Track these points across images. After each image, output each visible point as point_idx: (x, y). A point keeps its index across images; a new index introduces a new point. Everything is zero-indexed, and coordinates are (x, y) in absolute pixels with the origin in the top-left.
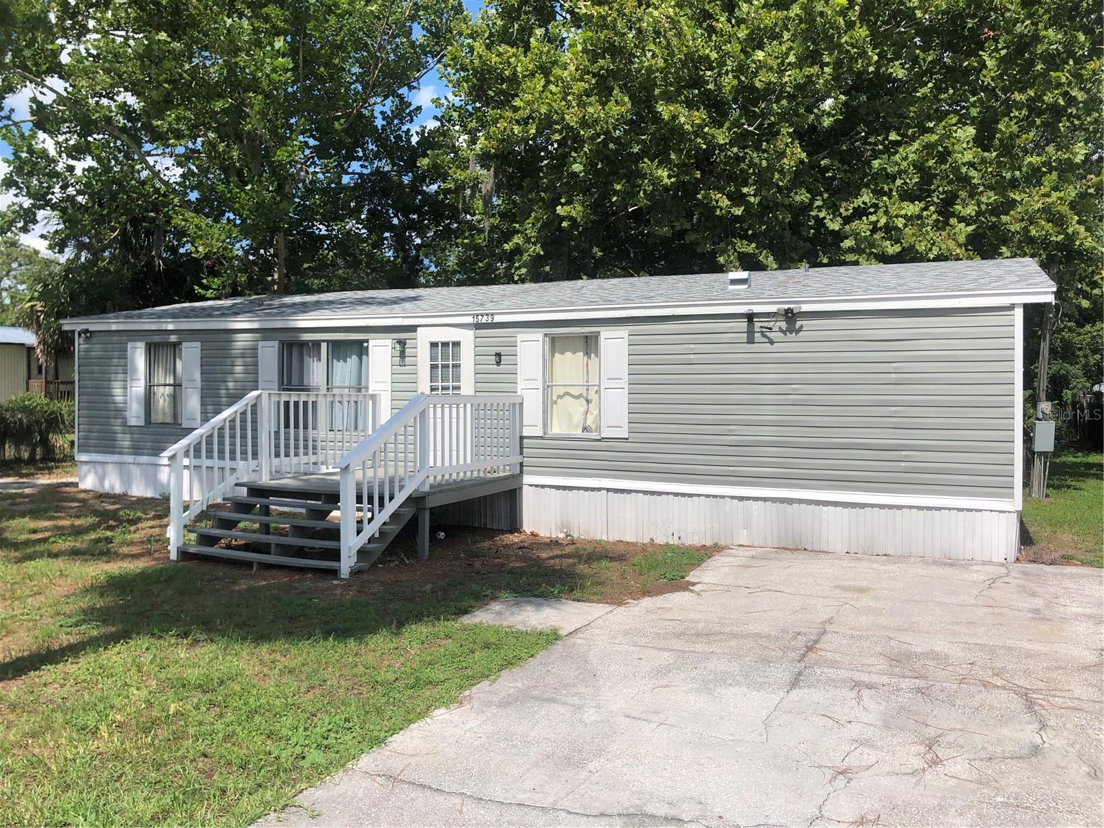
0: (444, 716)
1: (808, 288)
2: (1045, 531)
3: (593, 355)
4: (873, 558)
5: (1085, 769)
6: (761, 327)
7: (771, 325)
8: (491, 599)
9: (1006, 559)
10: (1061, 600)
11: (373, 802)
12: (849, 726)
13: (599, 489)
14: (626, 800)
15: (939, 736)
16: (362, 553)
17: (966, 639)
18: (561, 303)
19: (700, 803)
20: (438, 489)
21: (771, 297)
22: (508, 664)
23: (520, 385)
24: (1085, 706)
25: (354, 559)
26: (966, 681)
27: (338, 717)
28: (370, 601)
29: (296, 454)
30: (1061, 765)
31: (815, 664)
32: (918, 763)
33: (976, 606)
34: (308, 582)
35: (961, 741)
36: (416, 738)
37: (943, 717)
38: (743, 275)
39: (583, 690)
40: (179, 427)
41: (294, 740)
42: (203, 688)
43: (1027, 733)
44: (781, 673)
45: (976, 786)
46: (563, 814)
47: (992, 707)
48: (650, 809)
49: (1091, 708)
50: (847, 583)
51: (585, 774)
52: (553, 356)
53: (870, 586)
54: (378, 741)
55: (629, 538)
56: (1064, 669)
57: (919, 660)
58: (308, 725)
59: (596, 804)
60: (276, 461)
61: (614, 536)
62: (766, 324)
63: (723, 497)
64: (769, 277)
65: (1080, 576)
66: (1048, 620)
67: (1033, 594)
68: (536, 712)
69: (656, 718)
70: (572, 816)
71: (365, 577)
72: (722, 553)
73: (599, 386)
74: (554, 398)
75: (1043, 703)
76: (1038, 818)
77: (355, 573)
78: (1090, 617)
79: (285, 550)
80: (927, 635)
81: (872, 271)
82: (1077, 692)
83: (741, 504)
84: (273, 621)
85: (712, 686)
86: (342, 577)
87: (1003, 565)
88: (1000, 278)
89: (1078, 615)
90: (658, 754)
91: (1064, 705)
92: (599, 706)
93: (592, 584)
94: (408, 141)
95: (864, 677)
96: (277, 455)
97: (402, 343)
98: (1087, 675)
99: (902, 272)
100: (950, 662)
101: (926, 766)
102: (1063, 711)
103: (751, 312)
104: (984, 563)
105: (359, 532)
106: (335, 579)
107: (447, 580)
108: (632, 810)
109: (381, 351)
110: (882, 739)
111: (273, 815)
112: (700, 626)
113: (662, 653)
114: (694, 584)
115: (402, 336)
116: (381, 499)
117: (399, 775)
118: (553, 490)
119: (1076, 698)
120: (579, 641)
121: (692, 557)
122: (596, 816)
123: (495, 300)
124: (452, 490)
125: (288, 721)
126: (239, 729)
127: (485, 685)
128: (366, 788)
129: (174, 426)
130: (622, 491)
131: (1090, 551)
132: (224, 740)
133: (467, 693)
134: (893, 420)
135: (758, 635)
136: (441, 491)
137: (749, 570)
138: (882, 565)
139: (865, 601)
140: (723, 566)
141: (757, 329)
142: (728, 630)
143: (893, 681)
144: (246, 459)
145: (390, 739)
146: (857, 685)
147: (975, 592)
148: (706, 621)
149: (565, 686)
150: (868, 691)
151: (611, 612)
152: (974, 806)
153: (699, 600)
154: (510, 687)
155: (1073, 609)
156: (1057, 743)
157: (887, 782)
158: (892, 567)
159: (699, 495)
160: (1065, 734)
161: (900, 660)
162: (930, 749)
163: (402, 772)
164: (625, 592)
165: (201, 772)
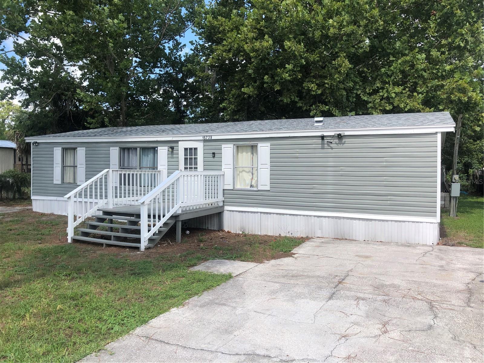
0: (175, 311)
1: (349, 125)
2: (453, 232)
3: (255, 154)
4: (375, 243)
5: (451, 336)
6: (327, 142)
7: (332, 141)
8: (205, 260)
9: (433, 244)
10: (454, 262)
11: (139, 348)
12: (351, 316)
13: (257, 212)
14: (248, 348)
15: (389, 321)
16: (150, 240)
17: (409, 278)
18: (241, 131)
19: (280, 349)
20: (184, 212)
21: (332, 128)
22: (208, 288)
23: (223, 167)
24: (456, 308)
25: (147, 242)
26: (406, 297)
27: (129, 311)
28: (152, 261)
29: (125, 197)
30: (440, 334)
31: (341, 289)
32: (377, 332)
33: (416, 264)
34: (127, 252)
35: (398, 323)
36: (162, 320)
37: (393, 313)
38: (321, 119)
39: (238, 300)
40: (76, 184)
41: (109, 321)
42: (73, 299)
43: (428, 320)
44: (326, 293)
45: (402, 342)
46: (220, 354)
47: (415, 308)
48: (258, 352)
49: (458, 309)
50: (361, 254)
51: (232, 336)
52: (238, 154)
53: (371, 255)
54: (145, 322)
55: (270, 234)
56: (450, 292)
57: (387, 288)
58: (116, 315)
59: (235, 350)
60: (116, 200)
61: (263, 233)
62: (329, 141)
63: (311, 216)
64: (333, 120)
65: (464, 251)
66: (446, 270)
67: (442, 259)
68: (216, 310)
69: (268, 313)
70: (223, 355)
71: (151, 250)
72: (309, 241)
73: (257, 167)
74: (238, 173)
75: (438, 307)
76: (426, 357)
77: (147, 249)
78: (465, 269)
79: (118, 238)
80: (392, 277)
81: (378, 118)
82: (453, 302)
83: (318, 219)
84: (109, 269)
85: (294, 298)
86: (141, 250)
87: (431, 246)
88: (432, 120)
89: (460, 268)
90: (265, 328)
91: (447, 308)
92: (243, 307)
93: (250, 254)
94: (180, 60)
95: (361, 295)
96: (116, 197)
97: (172, 148)
98: (459, 294)
99: (391, 118)
100: (400, 288)
101: (381, 334)
102: (446, 310)
103: (323, 135)
104: (423, 245)
105: (149, 231)
106: (139, 251)
107: (187, 252)
108: (250, 352)
109: (163, 152)
110: (364, 322)
111: (94, 353)
112: (294, 272)
113: (275, 284)
114: (294, 254)
115: (172, 145)
116: (159, 217)
117: (152, 336)
118: (237, 213)
119: (453, 305)
120: (240, 279)
121: (296, 242)
122: (234, 355)
123: (213, 129)
124: (191, 213)
125: (107, 313)
126: (86, 316)
127: (196, 298)
128: (137, 342)
129: (74, 184)
130: (267, 213)
131: (471, 240)
132: (79, 321)
133: (187, 301)
134: (385, 183)
135: (319, 276)
136: (186, 213)
137: (320, 248)
138: (378, 246)
139: (368, 262)
140: (308, 246)
141: (326, 143)
142: (306, 274)
143: (374, 297)
144: (102, 199)
145: (150, 321)
146: (358, 299)
147: (417, 258)
148: (297, 270)
149: (230, 299)
150: (362, 301)
151: (257, 266)
152: (399, 351)
153: (296, 261)
154: (207, 299)
155: (459, 266)
156: (441, 324)
157: (363, 340)
158: (382, 247)
159: (300, 215)
160: (445, 320)
161: (378, 288)
162: (384, 326)
163: (153, 335)
164: (264, 257)
165: (66, 335)
